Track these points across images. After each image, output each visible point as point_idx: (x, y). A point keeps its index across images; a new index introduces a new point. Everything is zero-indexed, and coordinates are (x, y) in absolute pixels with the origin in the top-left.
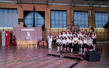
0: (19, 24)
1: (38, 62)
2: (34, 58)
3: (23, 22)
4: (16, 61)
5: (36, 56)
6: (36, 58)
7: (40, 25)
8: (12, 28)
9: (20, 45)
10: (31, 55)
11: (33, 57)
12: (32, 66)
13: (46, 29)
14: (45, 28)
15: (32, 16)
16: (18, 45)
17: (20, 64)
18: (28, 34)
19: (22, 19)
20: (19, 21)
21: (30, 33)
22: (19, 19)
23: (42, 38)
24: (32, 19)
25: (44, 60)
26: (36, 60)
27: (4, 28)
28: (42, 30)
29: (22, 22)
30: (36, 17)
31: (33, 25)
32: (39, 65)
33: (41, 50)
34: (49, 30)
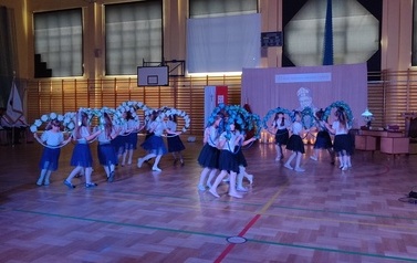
0: (264, 54)
1: (365, 221)
2: (344, 203)
3: (280, 45)
4: (269, 204)
5: (353, 197)
6: (353, 203)
7: (355, 52)
8: (240, 73)
9: (268, 144)
10: (326, 190)
11: (338, 198)
12: (340, 235)
13: (386, 71)
14: (383, 68)
15: (319, 17)
16: (262, 143)
17: (287, 219)
18: (301, 99)
19: (278, 33)
20: (263, 45)
21: (310, 95)
22: (263, 35)
23: (368, 114)
24: (319, 28)
25: (397, 218)
26: (353, 211)
27: (210, 74)
28: (369, 79)
29: (274, 45)
30: (336, 20)
31: (321, 57)
32: (379, 239)
33: (367, 173)
34: (405, 78)
